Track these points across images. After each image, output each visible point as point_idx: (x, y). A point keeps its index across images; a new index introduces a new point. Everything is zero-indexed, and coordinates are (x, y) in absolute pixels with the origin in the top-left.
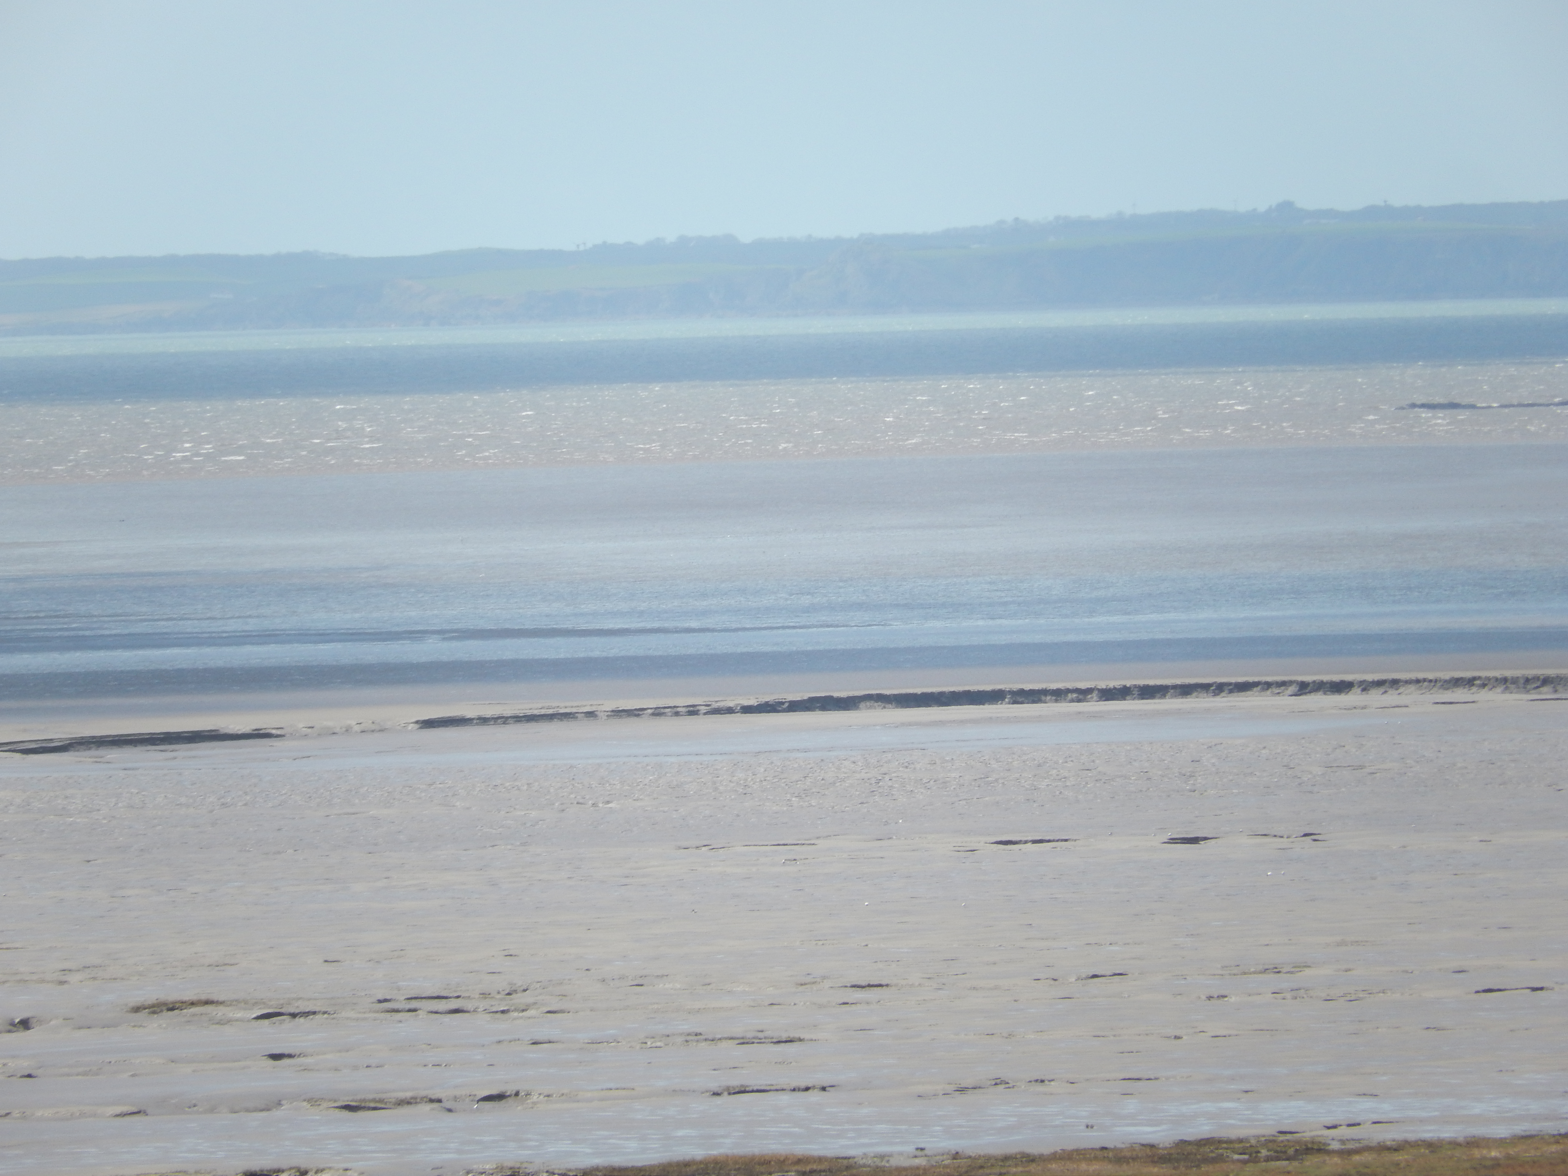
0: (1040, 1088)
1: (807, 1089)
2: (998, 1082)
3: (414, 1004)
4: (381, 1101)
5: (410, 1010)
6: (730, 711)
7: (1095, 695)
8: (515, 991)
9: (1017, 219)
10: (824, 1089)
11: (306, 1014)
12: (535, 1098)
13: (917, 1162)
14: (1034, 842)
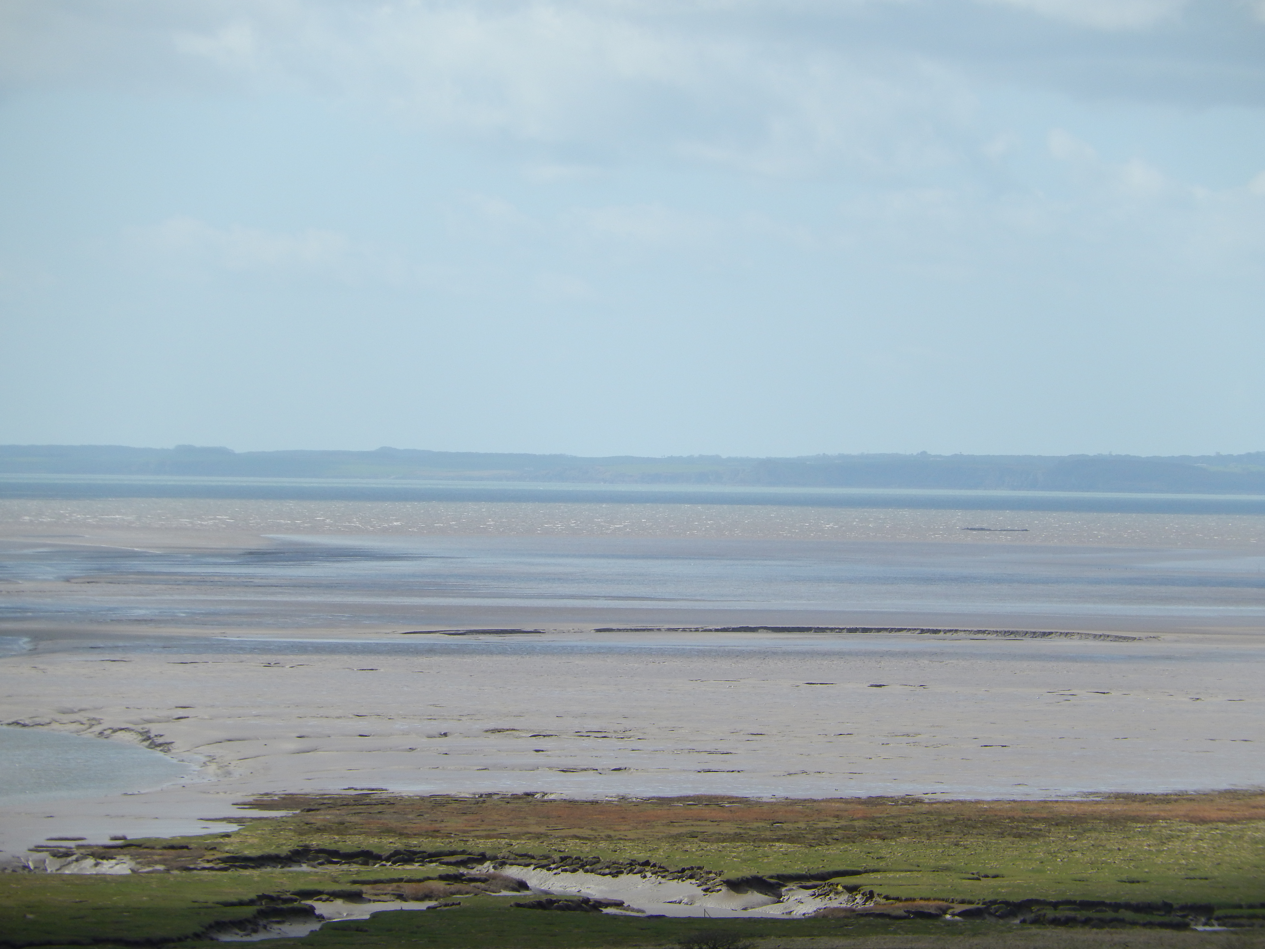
0: (819, 775)
1: (733, 771)
2: (804, 772)
3: (589, 734)
4: (575, 769)
5: (587, 736)
6: (710, 630)
7: (845, 630)
8: (627, 731)
9: (824, 454)
10: (739, 772)
12: (632, 770)
13: (772, 800)
14: (821, 684)
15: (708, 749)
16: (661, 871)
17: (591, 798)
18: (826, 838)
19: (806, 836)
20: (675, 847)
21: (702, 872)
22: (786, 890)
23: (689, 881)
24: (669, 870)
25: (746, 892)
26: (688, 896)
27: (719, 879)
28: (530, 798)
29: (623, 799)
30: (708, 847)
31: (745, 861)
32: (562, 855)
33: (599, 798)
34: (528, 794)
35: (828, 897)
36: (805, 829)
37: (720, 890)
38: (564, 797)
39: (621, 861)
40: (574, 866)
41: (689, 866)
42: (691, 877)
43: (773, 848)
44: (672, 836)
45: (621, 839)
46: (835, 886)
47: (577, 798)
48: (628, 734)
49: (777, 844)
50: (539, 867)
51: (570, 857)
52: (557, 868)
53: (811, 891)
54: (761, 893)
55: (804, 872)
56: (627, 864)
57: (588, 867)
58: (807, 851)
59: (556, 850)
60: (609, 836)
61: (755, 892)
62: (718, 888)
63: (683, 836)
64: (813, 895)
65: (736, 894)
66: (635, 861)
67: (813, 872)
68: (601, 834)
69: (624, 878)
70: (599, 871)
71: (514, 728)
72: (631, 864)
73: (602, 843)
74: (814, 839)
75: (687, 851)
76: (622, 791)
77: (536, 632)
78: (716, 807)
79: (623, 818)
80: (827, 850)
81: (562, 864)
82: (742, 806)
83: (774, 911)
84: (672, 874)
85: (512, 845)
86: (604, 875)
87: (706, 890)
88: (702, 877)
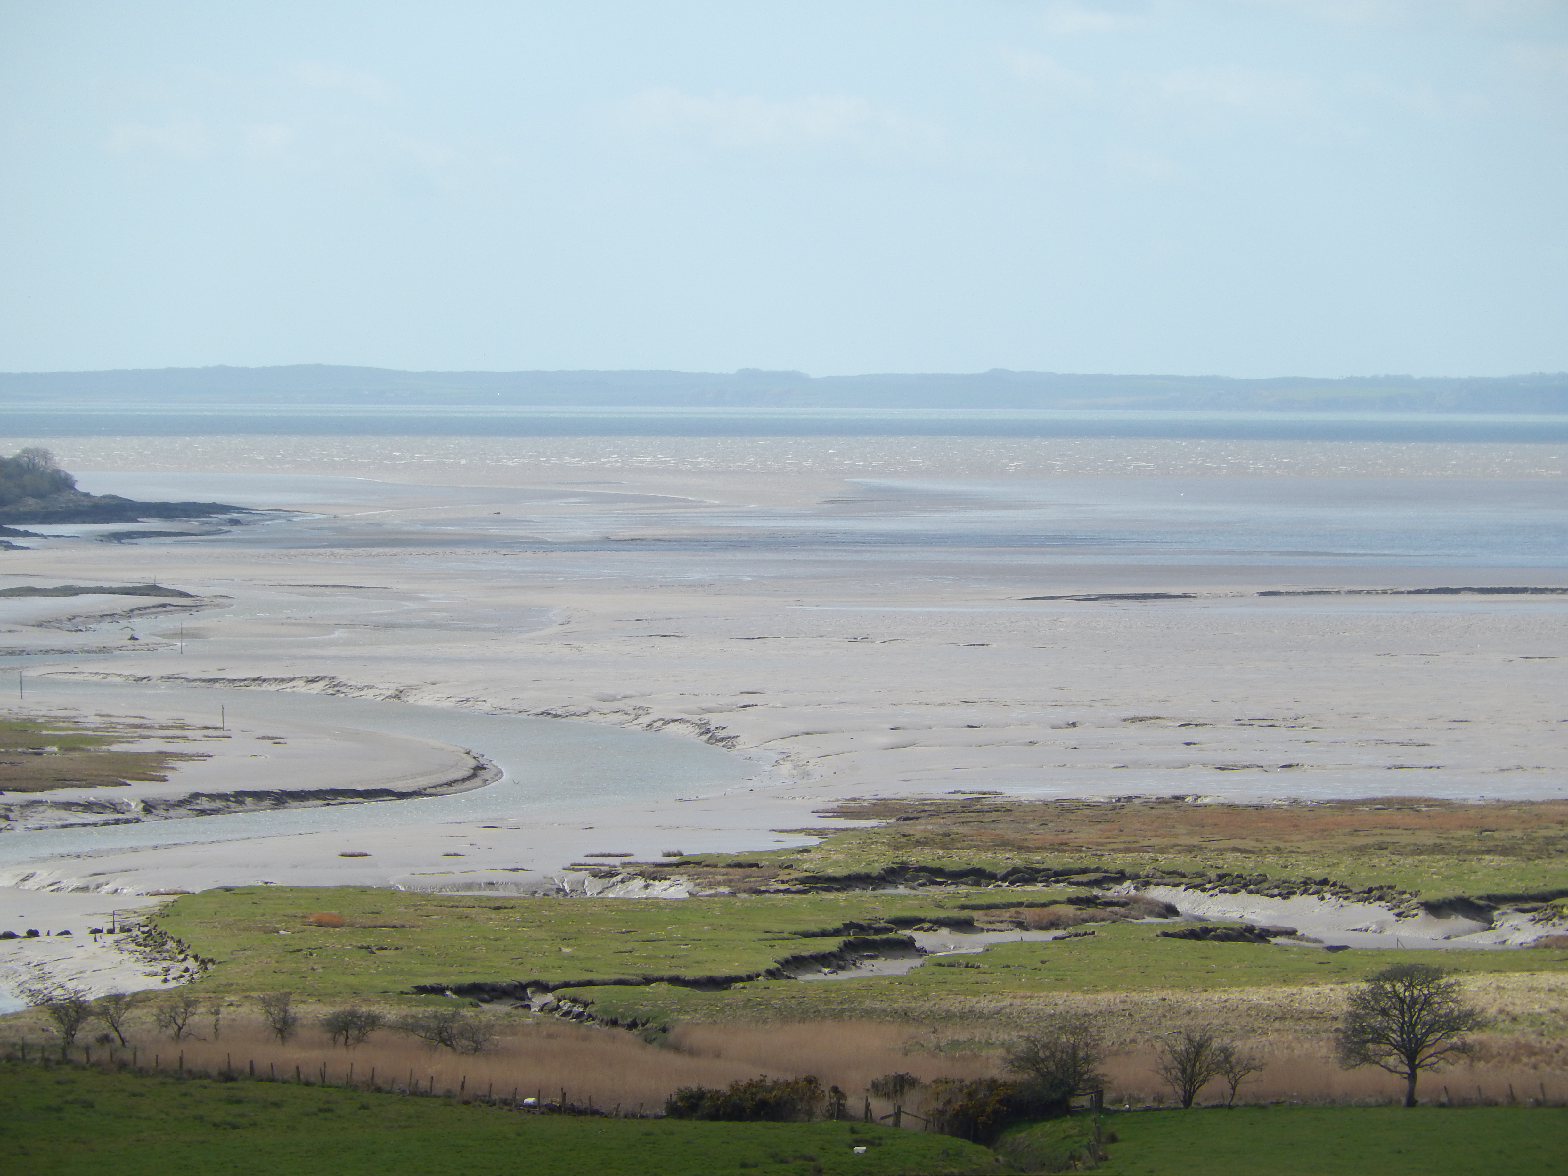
0: (1538, 771)
1: (1431, 767)
2: (1519, 767)
3: (1252, 722)
4: (1235, 766)
5: (1250, 725)
6: (1402, 593)
8: (1299, 718)
9: (1541, 373)
10: (1438, 768)
11: (1202, 725)
12: (1306, 767)
13: (1481, 802)
14: (1539, 658)
15: (1400, 740)
16: (1342, 891)
17: (1255, 802)
18: (1547, 850)
19: (1523, 847)
20: (1360, 862)
21: (1393, 892)
22: (1499, 914)
23: (1378, 903)
24: (1353, 890)
25: (1448, 916)
26: (1377, 922)
27: (1414, 901)
28: (1180, 803)
29: (1295, 801)
30: (1401, 862)
31: (1447, 878)
32: (1219, 872)
33: (1264, 802)
34: (1176, 798)
35: (1551, 922)
36: (1522, 838)
37: (1417, 915)
38: (1221, 800)
39: (1293, 880)
40: (1235, 886)
41: (1377, 885)
42: (1380, 898)
43: (1482, 861)
44: (1355, 849)
45: (1293, 852)
46: (1560, 909)
47: (1237, 802)
48: (1300, 722)
49: (1487, 857)
50: (1190, 887)
51: (1230, 875)
52: (1213, 889)
53: (1529, 916)
54: (1468, 917)
55: (1521, 892)
56: (1301, 883)
57: (1252, 887)
58: (1524, 865)
59: (1212, 866)
60: (1278, 849)
61: (1460, 917)
62: (1414, 912)
63: (1370, 848)
64: (1532, 920)
65: (1436, 920)
66: (1310, 878)
67: (1532, 892)
68: (1268, 846)
69: (1297, 900)
70: (1266, 892)
71: (1159, 716)
72: (1305, 883)
73: (1269, 857)
74: (1533, 851)
75: (1375, 866)
76: (1294, 793)
77: (1185, 596)
78: (1411, 812)
79: (1295, 826)
80: (1550, 863)
81: (1220, 883)
82: (1444, 810)
83: (1484, 939)
84: (1356, 895)
85: (1157, 860)
86: (1272, 896)
87: (1399, 915)
88: (1394, 898)
